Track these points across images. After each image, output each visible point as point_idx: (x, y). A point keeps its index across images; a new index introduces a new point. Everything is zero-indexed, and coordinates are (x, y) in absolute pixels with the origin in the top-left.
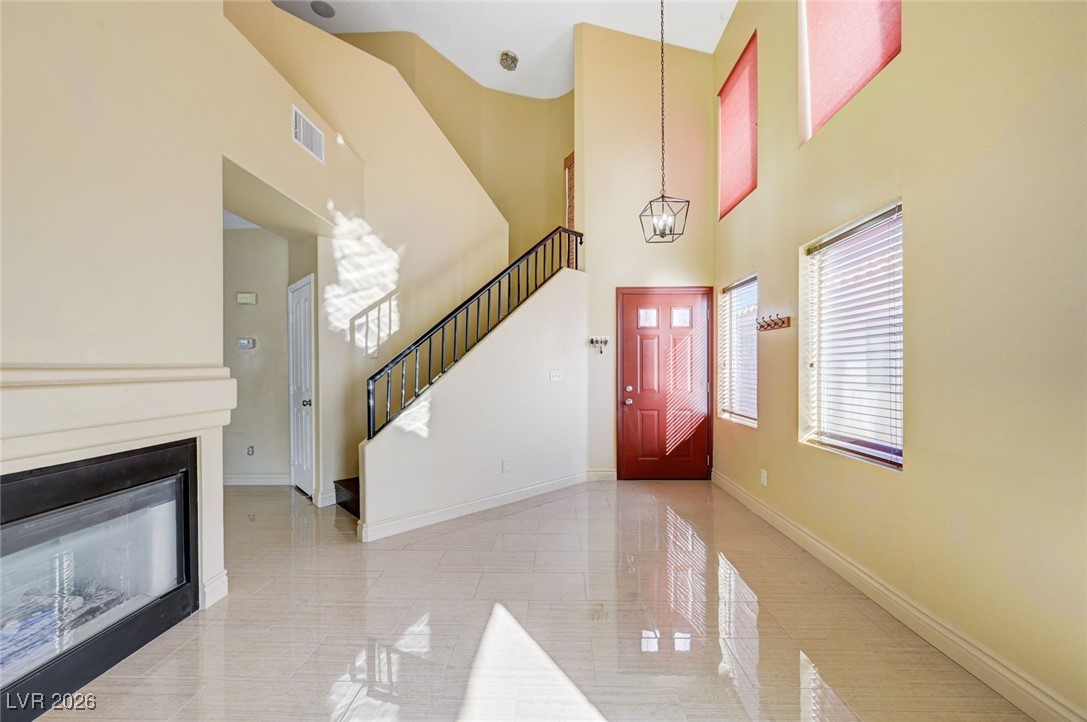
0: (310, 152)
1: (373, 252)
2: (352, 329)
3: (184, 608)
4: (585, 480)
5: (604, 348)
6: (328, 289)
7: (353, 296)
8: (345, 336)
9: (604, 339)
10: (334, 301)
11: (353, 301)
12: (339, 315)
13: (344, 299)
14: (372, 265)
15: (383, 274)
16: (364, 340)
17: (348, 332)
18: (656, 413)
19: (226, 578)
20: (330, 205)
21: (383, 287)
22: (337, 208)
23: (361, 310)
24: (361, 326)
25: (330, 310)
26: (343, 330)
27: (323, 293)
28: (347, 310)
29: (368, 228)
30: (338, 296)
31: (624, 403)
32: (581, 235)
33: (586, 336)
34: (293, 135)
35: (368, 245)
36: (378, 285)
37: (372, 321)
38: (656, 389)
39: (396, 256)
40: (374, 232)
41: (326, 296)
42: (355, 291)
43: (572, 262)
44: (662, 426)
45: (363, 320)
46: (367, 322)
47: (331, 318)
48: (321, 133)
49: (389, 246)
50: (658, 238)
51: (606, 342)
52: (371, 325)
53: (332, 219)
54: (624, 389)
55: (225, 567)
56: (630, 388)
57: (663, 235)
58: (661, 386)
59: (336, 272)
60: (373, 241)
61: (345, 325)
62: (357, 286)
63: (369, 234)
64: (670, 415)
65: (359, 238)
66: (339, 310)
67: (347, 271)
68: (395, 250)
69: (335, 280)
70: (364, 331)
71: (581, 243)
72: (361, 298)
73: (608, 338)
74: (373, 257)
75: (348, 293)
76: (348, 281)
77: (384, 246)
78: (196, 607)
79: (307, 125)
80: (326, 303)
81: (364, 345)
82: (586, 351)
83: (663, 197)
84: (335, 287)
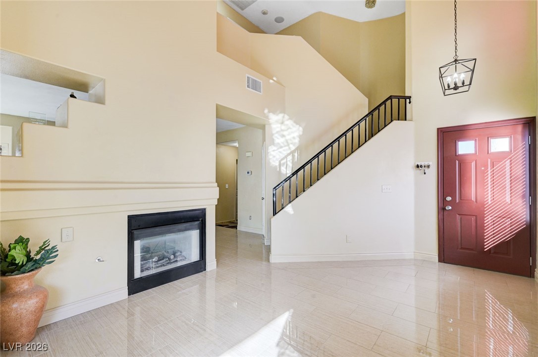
0: (256, 91)
1: (289, 128)
2: (280, 165)
3: (201, 268)
4: (413, 258)
5: (427, 170)
6: (270, 148)
7: (280, 150)
8: (277, 169)
9: (426, 164)
10: (272, 153)
11: (280, 152)
12: (275, 159)
13: (276, 152)
14: (289, 135)
15: (294, 138)
16: (285, 170)
17: (278, 167)
18: (473, 218)
19: (216, 262)
20: (266, 111)
21: (294, 144)
22: (269, 112)
23: (284, 156)
24: (284, 164)
25: (271, 157)
26: (276, 166)
27: (268, 150)
28: (278, 157)
29: (287, 117)
30: (274, 151)
31: (444, 209)
32: (409, 98)
33: (412, 163)
34: (247, 86)
35: (287, 125)
36: (292, 144)
37: (289, 161)
38: (473, 199)
39: (301, 129)
40: (290, 119)
41: (269, 151)
42: (281, 147)
43: (402, 116)
44: (480, 228)
45: (284, 161)
46: (287, 161)
47: (271, 161)
48: (261, 81)
49: (297, 124)
50: (452, 91)
51: (428, 166)
52: (288, 163)
53: (267, 117)
54: (444, 199)
55: (216, 258)
56: (449, 199)
57: (456, 88)
58: (478, 198)
59: (273, 140)
60: (289, 123)
61: (277, 164)
62: (282, 145)
63: (288, 120)
64: (488, 220)
65: (282, 123)
66: (274, 157)
67: (278, 138)
68: (300, 126)
69: (273, 143)
70: (285, 166)
71: (410, 103)
72: (284, 150)
73: (430, 163)
74: (290, 130)
75: (278, 149)
76: (278, 144)
77: (295, 124)
78: (205, 270)
79: (253, 80)
80: (269, 154)
81: (285, 173)
82: (412, 173)
83: (456, 61)
84: (272, 146)
